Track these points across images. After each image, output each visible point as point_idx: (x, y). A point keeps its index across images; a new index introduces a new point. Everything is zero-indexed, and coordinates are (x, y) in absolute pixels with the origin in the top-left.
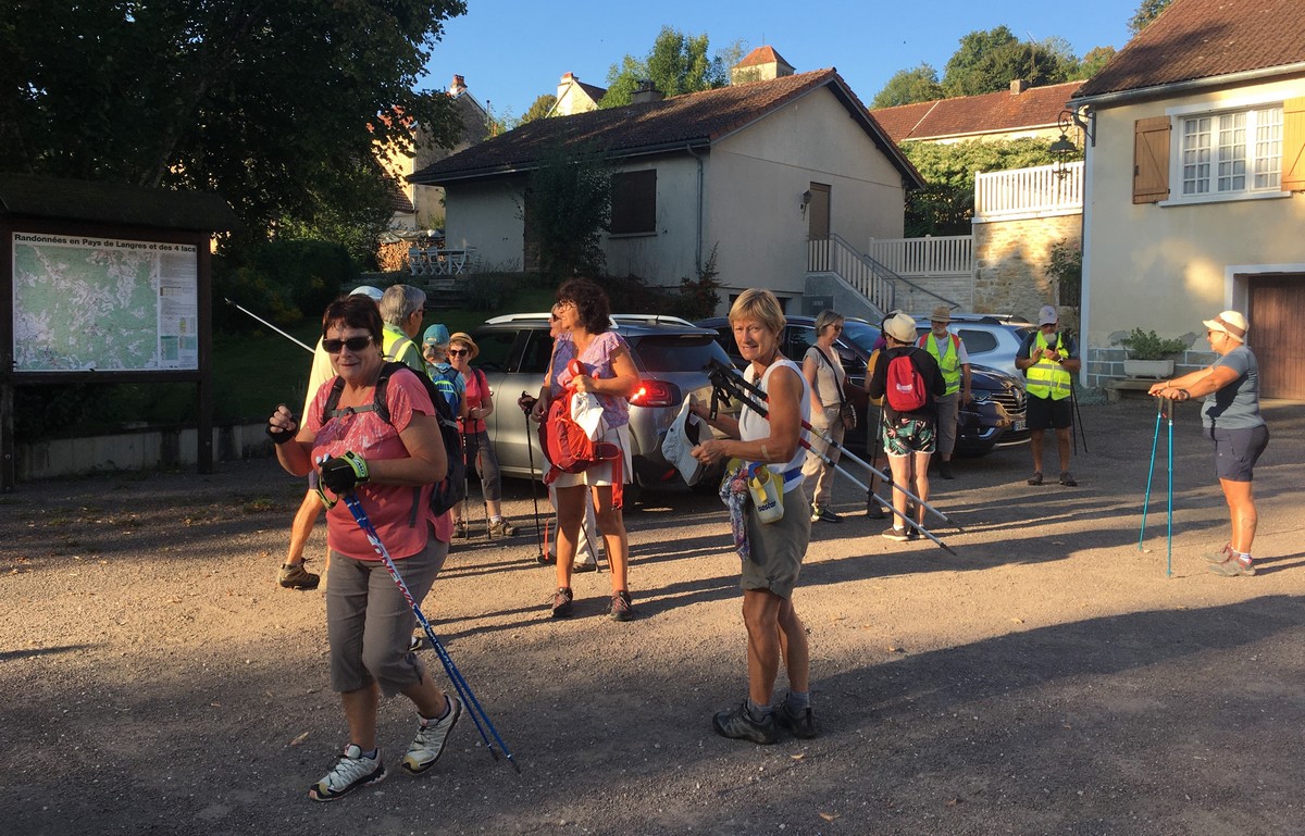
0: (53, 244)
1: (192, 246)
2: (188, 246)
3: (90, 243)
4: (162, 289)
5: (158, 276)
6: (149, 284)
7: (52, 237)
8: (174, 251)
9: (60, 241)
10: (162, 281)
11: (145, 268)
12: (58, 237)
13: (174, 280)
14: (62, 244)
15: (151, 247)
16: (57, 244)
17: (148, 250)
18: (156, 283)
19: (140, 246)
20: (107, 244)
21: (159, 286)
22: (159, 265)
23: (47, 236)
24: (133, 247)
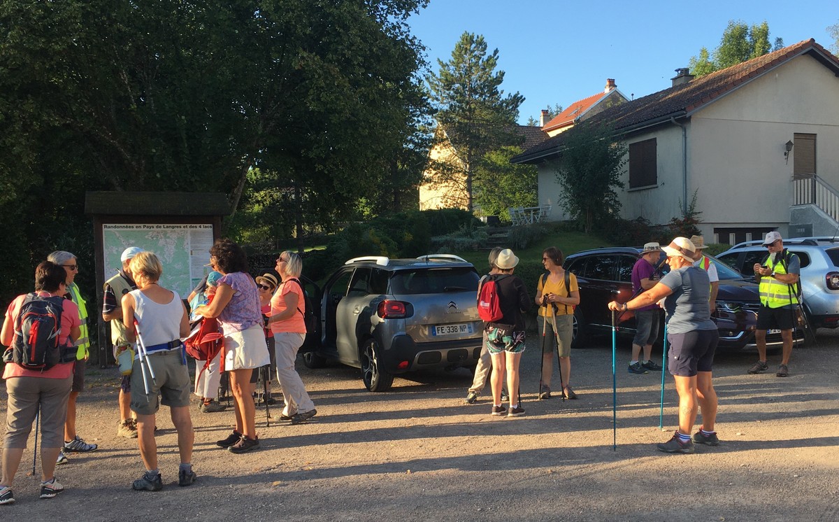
0: (126, 229)
1: (209, 225)
2: (207, 225)
3: (148, 227)
4: (191, 251)
5: (189, 243)
6: (183, 249)
7: (125, 225)
8: (198, 229)
9: (130, 227)
10: (192, 246)
11: (181, 239)
12: (128, 225)
13: (198, 245)
14: (131, 229)
15: (184, 227)
16: (128, 229)
17: (182, 229)
18: (188, 248)
19: (177, 227)
20: (157, 227)
21: (190, 249)
22: (189, 237)
23: (122, 225)
24: (173, 227)
